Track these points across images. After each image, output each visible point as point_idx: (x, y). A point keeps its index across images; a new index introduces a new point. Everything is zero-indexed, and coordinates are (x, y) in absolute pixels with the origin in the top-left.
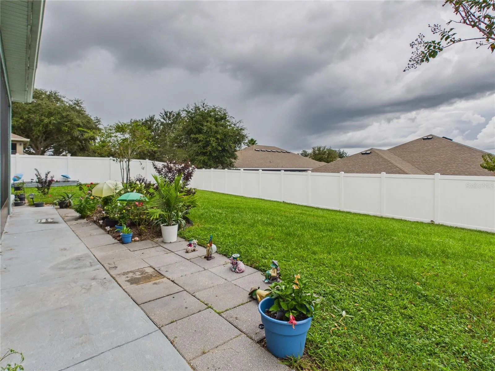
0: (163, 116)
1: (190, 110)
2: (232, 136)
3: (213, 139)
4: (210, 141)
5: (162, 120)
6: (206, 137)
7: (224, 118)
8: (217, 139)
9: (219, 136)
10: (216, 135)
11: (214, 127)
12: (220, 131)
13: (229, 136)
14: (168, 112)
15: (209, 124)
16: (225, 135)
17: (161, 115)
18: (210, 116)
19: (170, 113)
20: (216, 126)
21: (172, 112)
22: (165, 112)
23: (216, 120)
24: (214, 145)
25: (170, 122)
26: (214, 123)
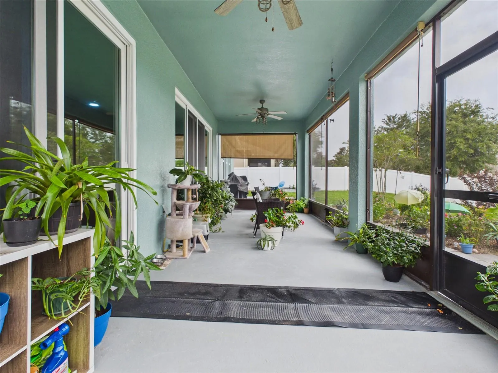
0: (386, 121)
1: (425, 110)
2: (491, 133)
3: (459, 140)
4: (455, 143)
5: (385, 126)
6: (450, 138)
7: (476, 111)
8: (468, 139)
9: (469, 136)
10: (465, 134)
11: (462, 125)
12: (471, 129)
13: (487, 134)
14: (391, 116)
15: (454, 122)
16: (480, 134)
17: (384, 121)
18: (455, 112)
19: (393, 117)
20: (465, 123)
21: (396, 115)
22: (388, 117)
23: (465, 115)
24: (461, 147)
25: (395, 126)
26: (461, 120)
